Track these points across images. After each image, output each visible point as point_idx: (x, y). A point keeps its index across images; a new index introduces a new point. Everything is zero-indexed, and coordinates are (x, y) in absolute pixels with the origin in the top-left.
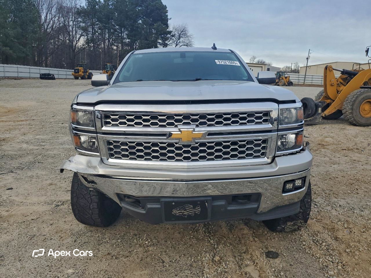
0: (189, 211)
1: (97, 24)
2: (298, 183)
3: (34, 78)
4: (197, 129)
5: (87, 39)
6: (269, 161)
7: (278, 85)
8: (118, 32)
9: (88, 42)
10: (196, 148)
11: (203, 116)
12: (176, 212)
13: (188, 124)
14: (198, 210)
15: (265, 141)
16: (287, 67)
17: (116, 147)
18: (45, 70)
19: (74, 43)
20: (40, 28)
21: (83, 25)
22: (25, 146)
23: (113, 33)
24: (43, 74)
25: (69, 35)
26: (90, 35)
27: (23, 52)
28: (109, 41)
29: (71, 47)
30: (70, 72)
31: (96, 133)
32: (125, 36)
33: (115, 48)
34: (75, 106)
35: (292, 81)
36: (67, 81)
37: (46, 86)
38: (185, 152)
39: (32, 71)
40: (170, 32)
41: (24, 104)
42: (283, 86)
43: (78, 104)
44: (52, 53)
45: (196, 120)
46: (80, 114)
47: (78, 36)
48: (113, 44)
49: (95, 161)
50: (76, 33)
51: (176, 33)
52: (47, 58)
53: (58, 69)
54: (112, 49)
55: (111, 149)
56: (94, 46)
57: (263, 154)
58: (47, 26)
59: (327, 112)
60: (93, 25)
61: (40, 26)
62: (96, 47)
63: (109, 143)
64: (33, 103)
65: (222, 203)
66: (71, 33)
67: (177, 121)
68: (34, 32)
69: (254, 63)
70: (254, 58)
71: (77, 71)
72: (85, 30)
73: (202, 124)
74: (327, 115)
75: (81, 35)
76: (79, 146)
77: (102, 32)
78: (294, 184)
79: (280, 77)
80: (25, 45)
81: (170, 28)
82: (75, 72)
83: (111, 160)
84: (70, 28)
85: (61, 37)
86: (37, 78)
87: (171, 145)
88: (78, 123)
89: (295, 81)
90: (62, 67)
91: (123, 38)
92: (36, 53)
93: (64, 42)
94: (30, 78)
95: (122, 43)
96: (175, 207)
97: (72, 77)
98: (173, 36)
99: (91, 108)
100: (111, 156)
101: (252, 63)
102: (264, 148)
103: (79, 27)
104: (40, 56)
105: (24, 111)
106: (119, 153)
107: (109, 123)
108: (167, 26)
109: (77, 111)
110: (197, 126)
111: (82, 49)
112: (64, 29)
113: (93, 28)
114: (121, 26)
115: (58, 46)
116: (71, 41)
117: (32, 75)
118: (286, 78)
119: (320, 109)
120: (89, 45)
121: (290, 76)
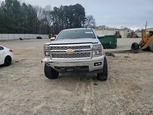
0: (71, 70)
1: (58, 17)
2: (99, 64)
3: (35, 39)
4: (72, 50)
5: (54, 23)
6: (91, 58)
7: (132, 38)
8: (65, 19)
9: (54, 24)
10: (72, 55)
11: (73, 47)
12: (68, 70)
13: (70, 49)
14: (73, 70)
15: (89, 53)
16: (137, 30)
17: (54, 55)
18: (38, 36)
19: (49, 25)
20: (37, 20)
21: (52, 17)
22: (32, 61)
23: (64, 20)
24: (38, 37)
25: (47, 21)
26: (55, 21)
27: (31, 29)
28: (62, 23)
29: (48, 26)
30: (48, 36)
31: (49, 52)
32: (68, 21)
33: (64, 25)
34: (45, 46)
35: (138, 36)
36: (46, 39)
37: (39, 42)
38: (70, 56)
39: (34, 36)
40: (86, 18)
41: (31, 48)
42: (134, 38)
43: (45, 45)
44: (41, 29)
45: (72, 48)
46: (46, 47)
47: (50, 22)
48: (63, 24)
49: (49, 59)
50: (50, 20)
51: (88, 18)
52: (39, 31)
53: (43, 35)
54: (63, 26)
55: (53, 56)
56: (56, 25)
57: (89, 56)
58: (39, 19)
59: (143, 48)
60: (56, 17)
61: (37, 19)
62: (57, 25)
63: (52, 54)
64: (34, 48)
65: (79, 68)
66: (48, 21)
67: (67, 48)
68: (35, 22)
69: (122, 29)
70: (123, 27)
71: (50, 35)
72: (53, 19)
73: (73, 49)
74: (143, 49)
75: (52, 21)
76: (46, 55)
77: (59, 20)
78: (98, 64)
79: (132, 34)
80: (31, 26)
81: (86, 17)
82: (49, 36)
83: (53, 58)
84: (48, 19)
85: (44, 23)
86: (36, 39)
87: (66, 54)
88: (45, 50)
89: (139, 36)
90: (45, 34)
91: (67, 22)
92: (35, 29)
93: (45, 24)
94: (33, 39)
95: (67, 24)
96: (67, 69)
97: (48, 38)
98: (87, 20)
99: (48, 46)
100: (53, 57)
101: (121, 29)
102: (89, 55)
103: (51, 18)
104: (37, 30)
105: (31, 50)
106: (55, 57)
107: (52, 49)
108: (85, 16)
109: (45, 47)
110: (72, 49)
111: (52, 27)
112: (45, 19)
113: (56, 18)
114: (66, 17)
115: (43, 26)
116: (48, 24)
117: (34, 38)
118: (135, 34)
119: (140, 47)
120: (54, 25)
121: (137, 33)
